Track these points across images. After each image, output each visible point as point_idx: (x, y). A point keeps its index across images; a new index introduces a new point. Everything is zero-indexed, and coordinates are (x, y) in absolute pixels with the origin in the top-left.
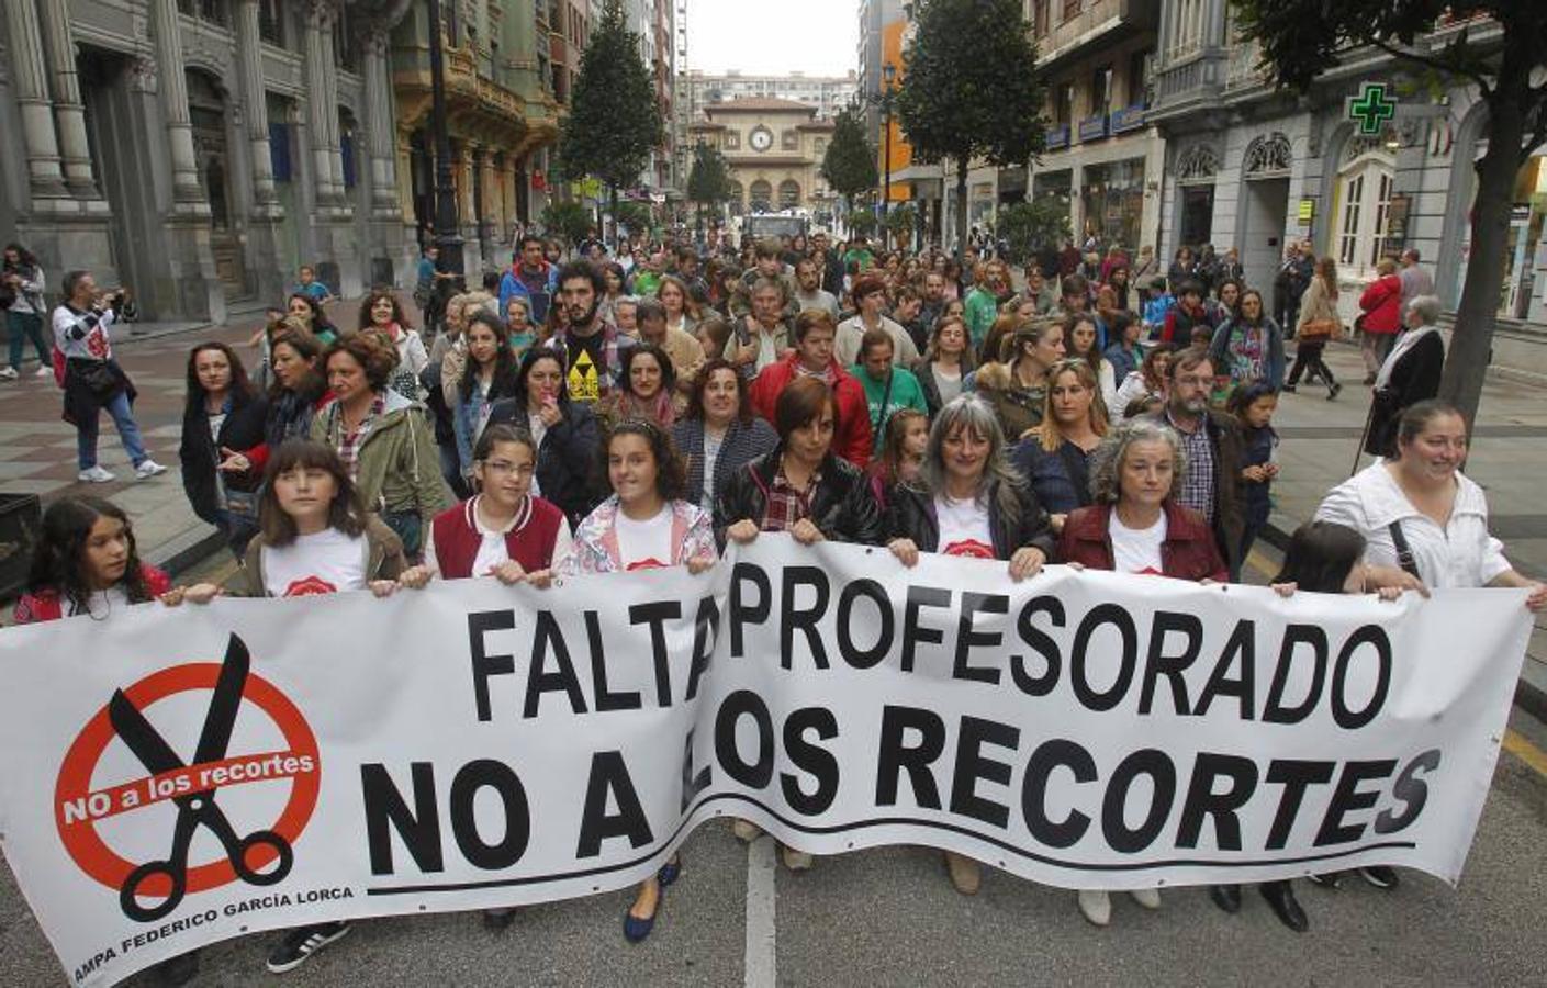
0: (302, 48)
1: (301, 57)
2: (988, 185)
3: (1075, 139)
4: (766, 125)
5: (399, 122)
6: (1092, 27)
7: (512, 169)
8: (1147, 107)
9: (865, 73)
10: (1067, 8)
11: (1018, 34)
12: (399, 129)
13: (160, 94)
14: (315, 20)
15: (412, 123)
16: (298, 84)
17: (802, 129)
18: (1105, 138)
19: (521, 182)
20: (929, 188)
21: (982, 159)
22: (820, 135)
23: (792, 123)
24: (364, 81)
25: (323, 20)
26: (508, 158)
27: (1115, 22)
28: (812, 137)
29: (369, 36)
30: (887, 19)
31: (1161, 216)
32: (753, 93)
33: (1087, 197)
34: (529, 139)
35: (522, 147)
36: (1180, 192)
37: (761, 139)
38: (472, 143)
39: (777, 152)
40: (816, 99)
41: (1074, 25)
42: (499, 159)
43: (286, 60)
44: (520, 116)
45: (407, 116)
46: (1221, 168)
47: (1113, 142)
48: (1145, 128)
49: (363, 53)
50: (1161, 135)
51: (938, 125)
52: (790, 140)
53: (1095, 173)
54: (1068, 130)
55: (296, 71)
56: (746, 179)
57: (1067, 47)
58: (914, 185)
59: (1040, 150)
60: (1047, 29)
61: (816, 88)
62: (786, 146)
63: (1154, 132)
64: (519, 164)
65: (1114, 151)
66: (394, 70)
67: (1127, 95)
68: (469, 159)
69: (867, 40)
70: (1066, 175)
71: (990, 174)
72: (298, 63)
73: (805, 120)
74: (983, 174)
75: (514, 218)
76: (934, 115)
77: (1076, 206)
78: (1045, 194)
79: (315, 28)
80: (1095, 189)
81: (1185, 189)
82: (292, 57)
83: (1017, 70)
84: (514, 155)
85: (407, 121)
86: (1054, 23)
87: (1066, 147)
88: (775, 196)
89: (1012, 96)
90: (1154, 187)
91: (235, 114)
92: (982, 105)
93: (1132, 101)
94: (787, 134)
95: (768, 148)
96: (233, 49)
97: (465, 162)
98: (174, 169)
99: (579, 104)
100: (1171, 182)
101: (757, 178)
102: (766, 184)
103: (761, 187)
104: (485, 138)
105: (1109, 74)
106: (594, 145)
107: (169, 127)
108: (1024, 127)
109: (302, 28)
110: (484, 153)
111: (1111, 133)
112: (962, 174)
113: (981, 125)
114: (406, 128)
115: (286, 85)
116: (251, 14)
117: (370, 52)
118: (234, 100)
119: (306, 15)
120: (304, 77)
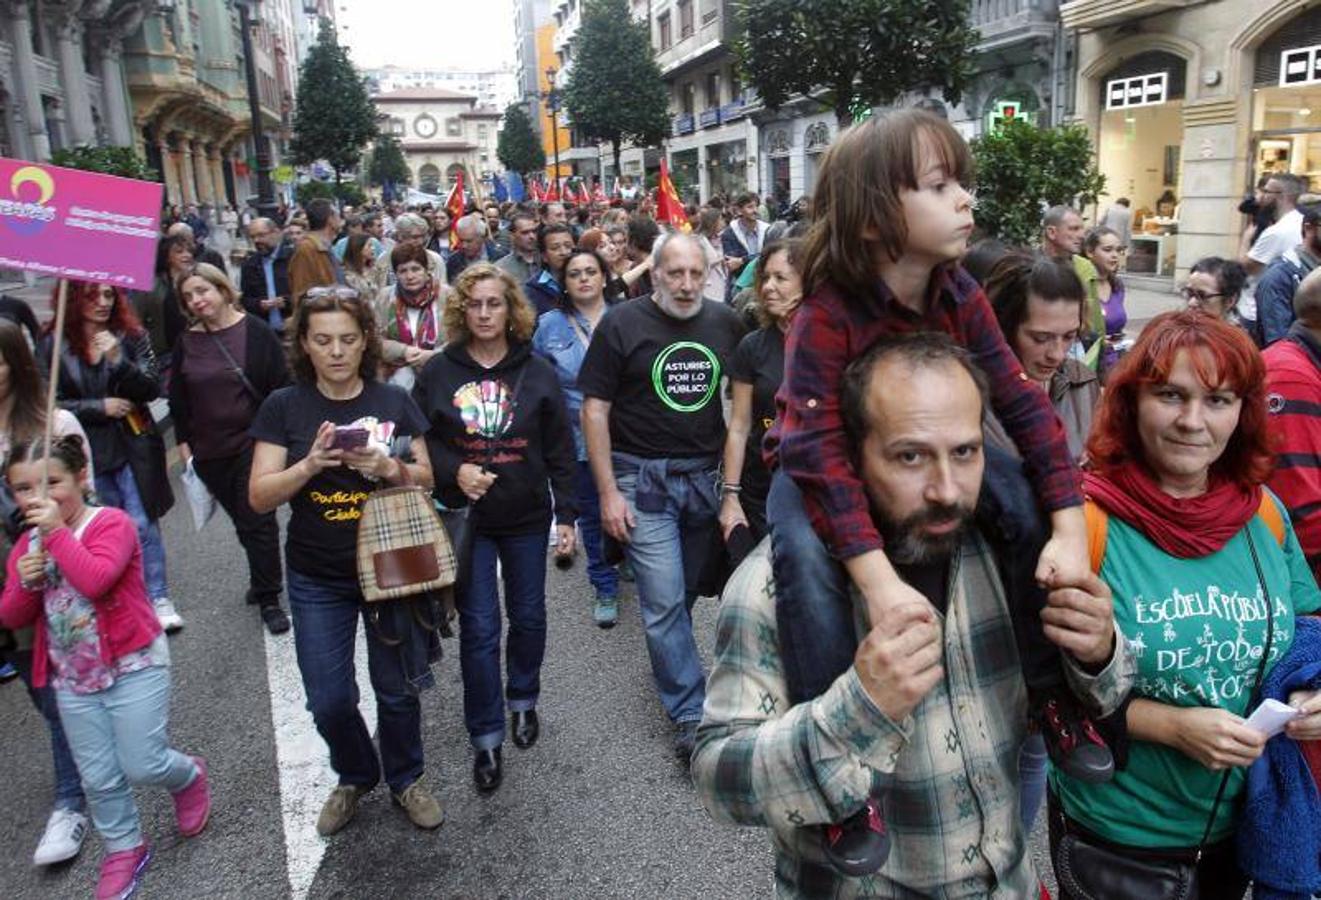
0: (57, 56)
1: (55, 63)
2: (636, 163)
3: (698, 126)
4: (430, 113)
5: (135, 118)
6: (701, 45)
7: (220, 157)
8: (743, 103)
9: (523, 68)
10: (683, 30)
11: (647, 57)
12: (136, 124)
14: (67, 31)
15: (146, 118)
16: (55, 86)
17: (466, 117)
18: (718, 125)
19: (227, 168)
20: (589, 167)
21: (629, 143)
22: (481, 122)
23: (455, 111)
24: (102, 82)
25: (74, 31)
26: (216, 148)
27: (715, 43)
28: (474, 124)
29: (106, 44)
30: (538, 22)
31: (760, 180)
32: (412, 83)
33: (710, 170)
34: (235, 131)
35: (229, 136)
36: (770, 163)
37: (425, 127)
38: (190, 135)
39: (442, 138)
40: (473, 88)
41: (688, 43)
42: (209, 148)
43: (46, 66)
44: (225, 110)
45: (141, 112)
46: (792, 146)
47: (724, 128)
48: (743, 119)
49: (101, 58)
50: (754, 124)
51: (597, 121)
52: (454, 127)
53: (714, 150)
54: (692, 119)
55: (54, 75)
56: (415, 164)
57: (686, 58)
58: (575, 165)
59: (669, 136)
60: (670, 44)
61: (472, 78)
62: (451, 133)
63: (749, 121)
64: (224, 153)
65: (725, 134)
66: (128, 72)
67: (730, 93)
68: (187, 149)
69: (522, 40)
70: (693, 153)
71: (638, 154)
72: (54, 68)
73: (466, 108)
74: (632, 154)
75: (225, 201)
76: (595, 113)
77: (703, 175)
78: (680, 167)
79: (67, 40)
80: (714, 163)
81: (773, 160)
82: (50, 64)
83: (648, 82)
84: (221, 145)
85: (141, 116)
86: (675, 39)
87: (692, 132)
88: (444, 179)
89: (646, 99)
90: (752, 159)
91: (15, 113)
92: (627, 105)
93: (734, 99)
94: (452, 121)
95: (432, 135)
96: (9, 59)
97: (183, 152)
99: (305, 103)
100: (763, 155)
101: (424, 163)
102: (433, 168)
103: (429, 170)
104: (196, 130)
105: (717, 78)
106: (321, 137)
108: (657, 121)
109: (56, 40)
110: (198, 143)
111: (722, 121)
112: (617, 153)
113: (628, 120)
114: (139, 122)
115: (52, 88)
116: (24, 29)
117: (107, 58)
118: (14, 101)
119: (59, 28)
120: (61, 79)
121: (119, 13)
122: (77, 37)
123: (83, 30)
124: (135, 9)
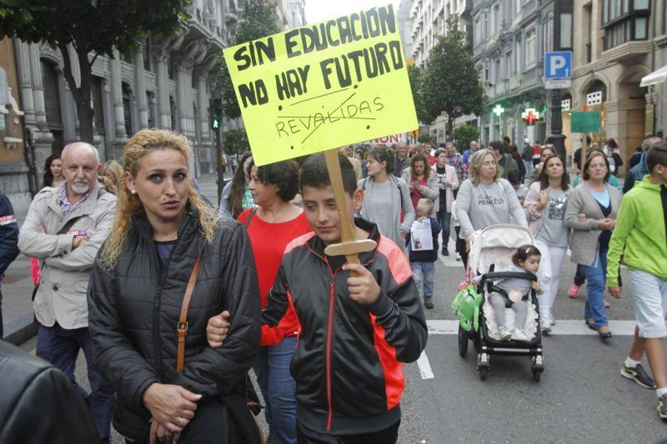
0: (156, 71)
1: (155, 74)
13: (112, 93)
14: (162, 58)
16: (154, 86)
25: (165, 58)
43: (150, 76)
49: (177, 71)
55: (154, 80)
72: (154, 77)
79: (161, 62)
82: (152, 75)
96: (133, 73)
98: (116, 124)
107: (115, 105)
109: (156, 63)
115: (152, 87)
116: (141, 58)
117: (181, 71)
118: (134, 95)
119: (158, 57)
120: (157, 83)
121: (187, 47)
122: (166, 60)
123: (169, 57)
124: (195, 44)
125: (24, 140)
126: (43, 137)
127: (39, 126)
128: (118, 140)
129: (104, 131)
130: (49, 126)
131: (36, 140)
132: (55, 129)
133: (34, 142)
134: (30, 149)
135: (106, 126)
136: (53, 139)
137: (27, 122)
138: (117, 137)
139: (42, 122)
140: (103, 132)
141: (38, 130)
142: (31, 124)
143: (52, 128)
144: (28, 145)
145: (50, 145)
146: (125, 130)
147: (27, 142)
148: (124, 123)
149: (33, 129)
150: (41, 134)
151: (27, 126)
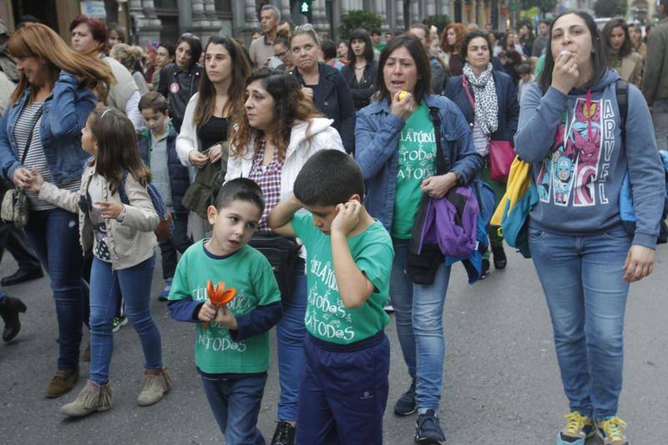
98: (246, 6)
125: (128, 29)
126: (149, 24)
127: (145, 12)
128: (247, 25)
129: (232, 14)
130: (157, 12)
131: (140, 28)
132: (165, 14)
133: (138, 30)
134: (134, 38)
135: (233, 10)
136: (161, 27)
137: (132, 9)
138: (247, 22)
139: (149, 8)
140: (230, 17)
141: (143, 16)
142: (137, 11)
143: (160, 14)
144: (131, 34)
145: (158, 33)
146: (255, 14)
147: (131, 31)
148: (255, 5)
149: (138, 16)
150: (146, 22)
151: (131, 13)
